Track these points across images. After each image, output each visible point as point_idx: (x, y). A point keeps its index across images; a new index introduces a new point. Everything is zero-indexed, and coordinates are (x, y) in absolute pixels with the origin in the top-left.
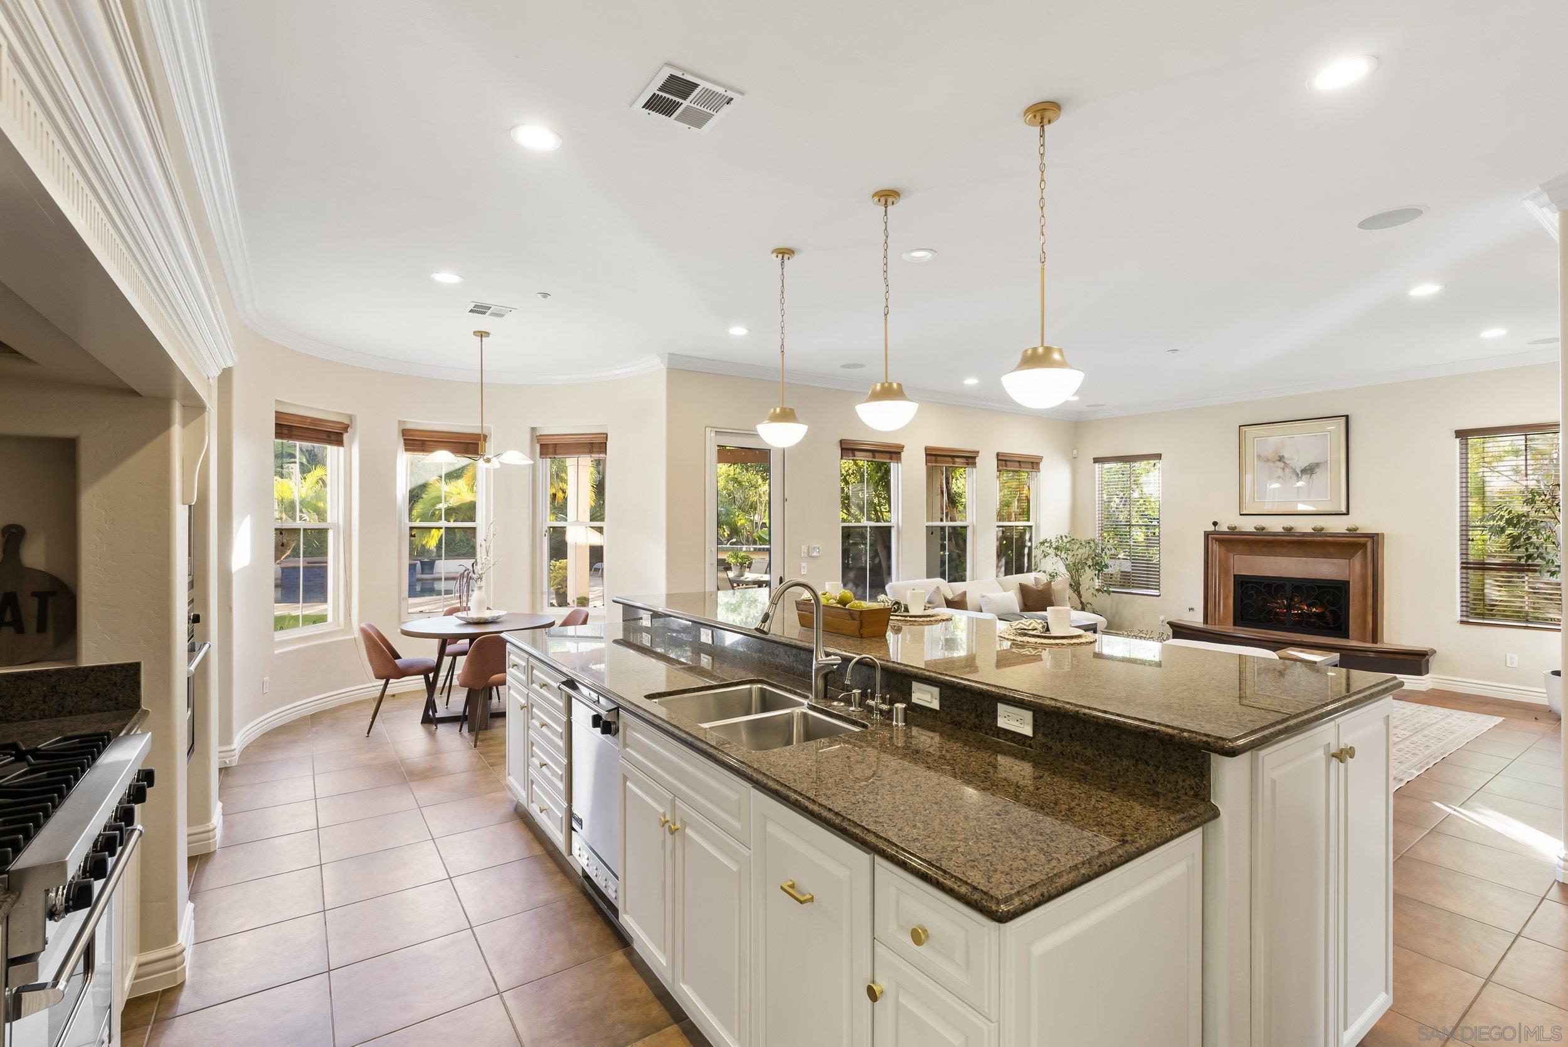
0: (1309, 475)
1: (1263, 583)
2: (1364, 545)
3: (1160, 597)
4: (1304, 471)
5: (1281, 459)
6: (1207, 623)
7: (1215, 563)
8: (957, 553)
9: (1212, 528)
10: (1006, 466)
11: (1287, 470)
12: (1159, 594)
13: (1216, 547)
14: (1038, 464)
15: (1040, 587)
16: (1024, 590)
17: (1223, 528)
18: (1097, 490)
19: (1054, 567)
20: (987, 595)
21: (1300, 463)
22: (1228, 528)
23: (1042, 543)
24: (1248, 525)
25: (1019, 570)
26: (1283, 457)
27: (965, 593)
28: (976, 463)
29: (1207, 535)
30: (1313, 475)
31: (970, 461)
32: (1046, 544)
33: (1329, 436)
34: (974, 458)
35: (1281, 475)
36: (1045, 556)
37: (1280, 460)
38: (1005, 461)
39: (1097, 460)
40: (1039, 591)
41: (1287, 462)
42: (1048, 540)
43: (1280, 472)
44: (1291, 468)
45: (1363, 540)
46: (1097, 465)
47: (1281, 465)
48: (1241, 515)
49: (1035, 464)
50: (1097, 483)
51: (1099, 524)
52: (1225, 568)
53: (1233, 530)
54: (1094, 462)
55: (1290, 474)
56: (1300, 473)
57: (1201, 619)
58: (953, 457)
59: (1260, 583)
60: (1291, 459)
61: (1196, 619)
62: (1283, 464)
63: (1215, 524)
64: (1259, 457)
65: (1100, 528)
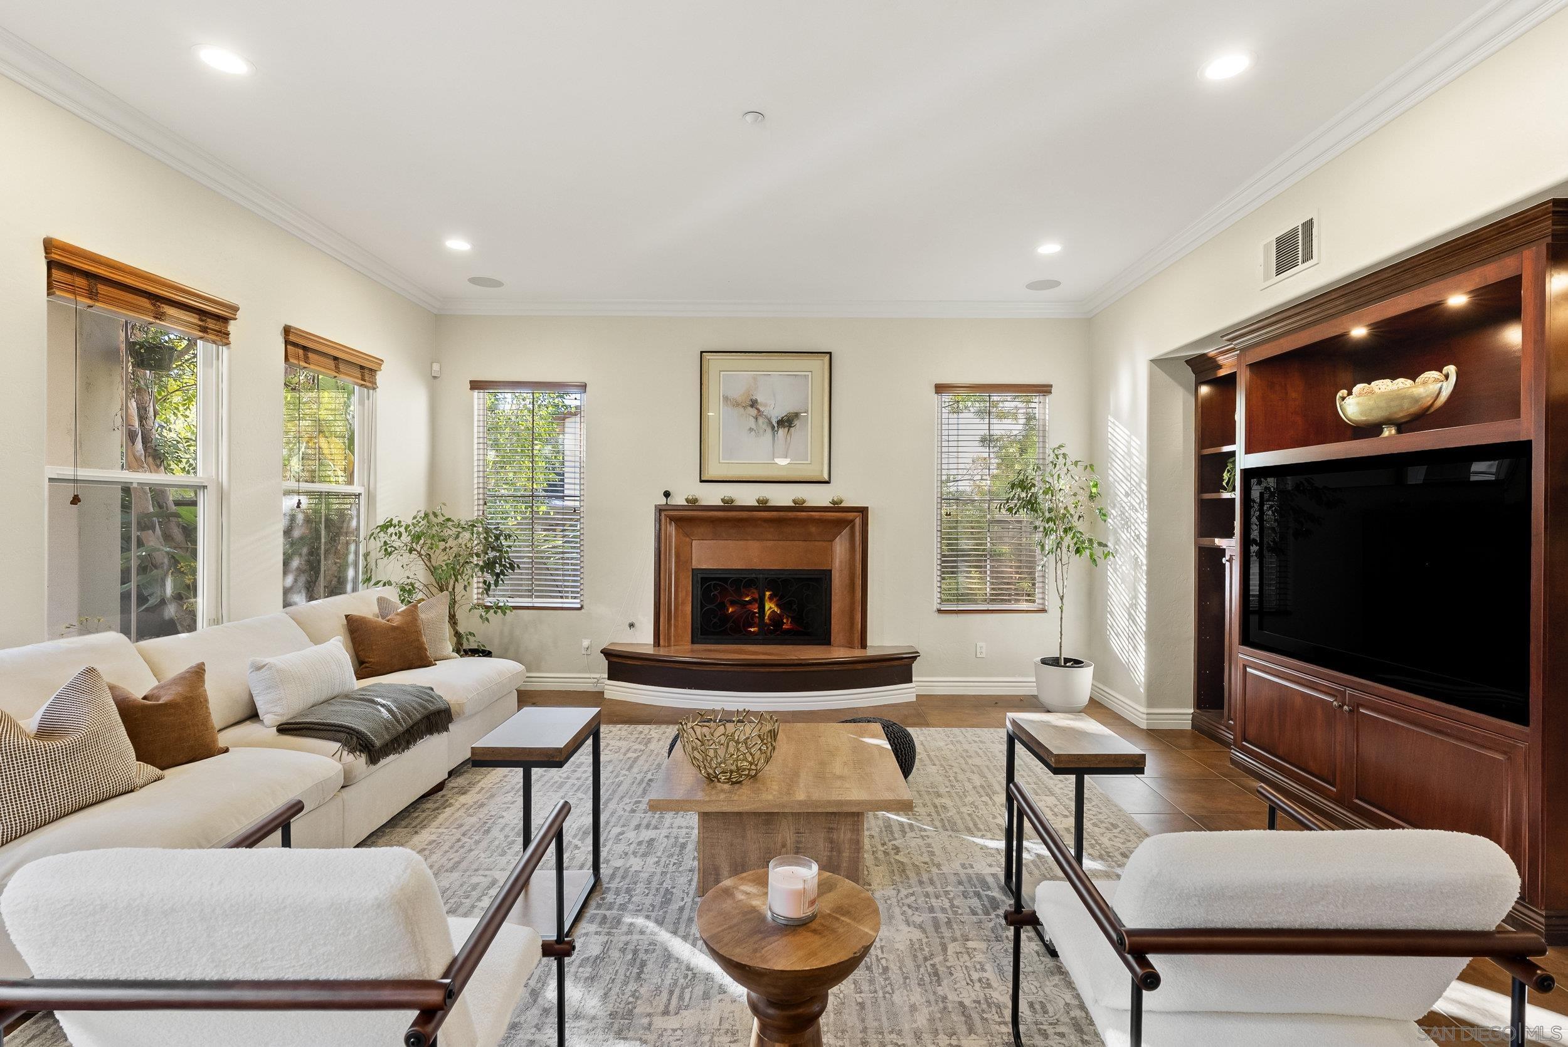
0: (786, 429)
1: (730, 578)
2: (851, 522)
3: (583, 610)
4: (781, 423)
5: (754, 404)
6: (659, 645)
7: (670, 550)
8: (168, 553)
9: (663, 501)
10: (306, 360)
11: (761, 420)
12: (579, 606)
13: (672, 529)
14: (373, 372)
15: (397, 621)
16: (356, 629)
17: (679, 500)
18: (476, 436)
19: (407, 573)
20: (267, 660)
21: (777, 412)
22: (687, 500)
23: (384, 528)
24: (712, 496)
25: (336, 588)
26: (756, 401)
27: (198, 672)
28: (228, 334)
29: (660, 510)
30: (792, 429)
31: (211, 324)
32: (391, 530)
33: (810, 376)
34: (225, 320)
35: (754, 426)
36: (388, 554)
37: (752, 406)
38: (305, 348)
39: (476, 385)
40: (394, 628)
41: (762, 409)
42: (395, 522)
43: (752, 423)
44: (766, 417)
45: (851, 515)
46: (476, 393)
47: (753, 412)
48: (702, 481)
49: (366, 371)
50: (476, 424)
51: (478, 494)
52: (682, 560)
53: (692, 502)
54: (472, 388)
55: (764, 426)
56: (776, 425)
57: (650, 639)
58: (155, 298)
59: (725, 580)
60: (765, 405)
61: (642, 639)
62: (756, 411)
63: (667, 494)
64: (726, 399)
65: (481, 502)
